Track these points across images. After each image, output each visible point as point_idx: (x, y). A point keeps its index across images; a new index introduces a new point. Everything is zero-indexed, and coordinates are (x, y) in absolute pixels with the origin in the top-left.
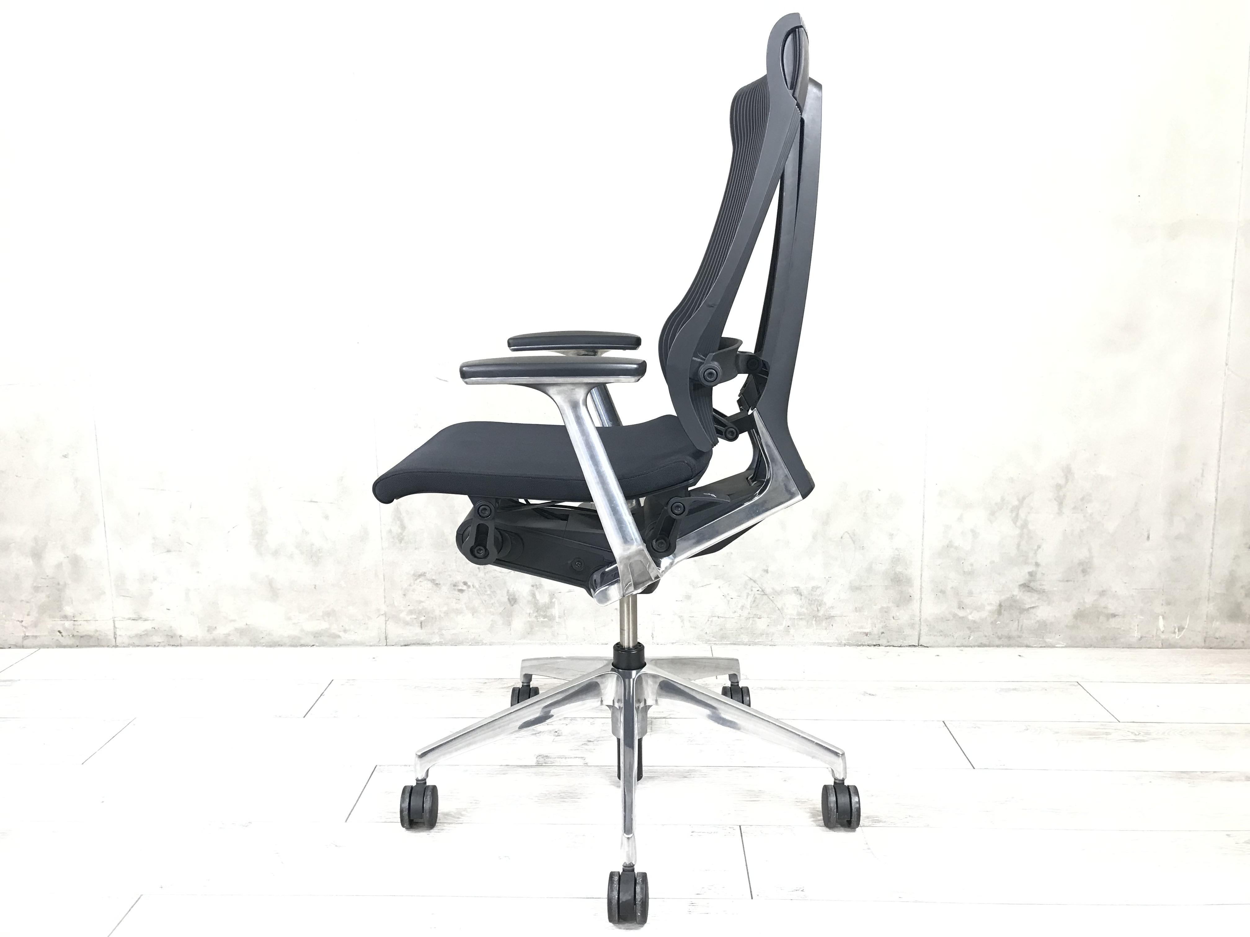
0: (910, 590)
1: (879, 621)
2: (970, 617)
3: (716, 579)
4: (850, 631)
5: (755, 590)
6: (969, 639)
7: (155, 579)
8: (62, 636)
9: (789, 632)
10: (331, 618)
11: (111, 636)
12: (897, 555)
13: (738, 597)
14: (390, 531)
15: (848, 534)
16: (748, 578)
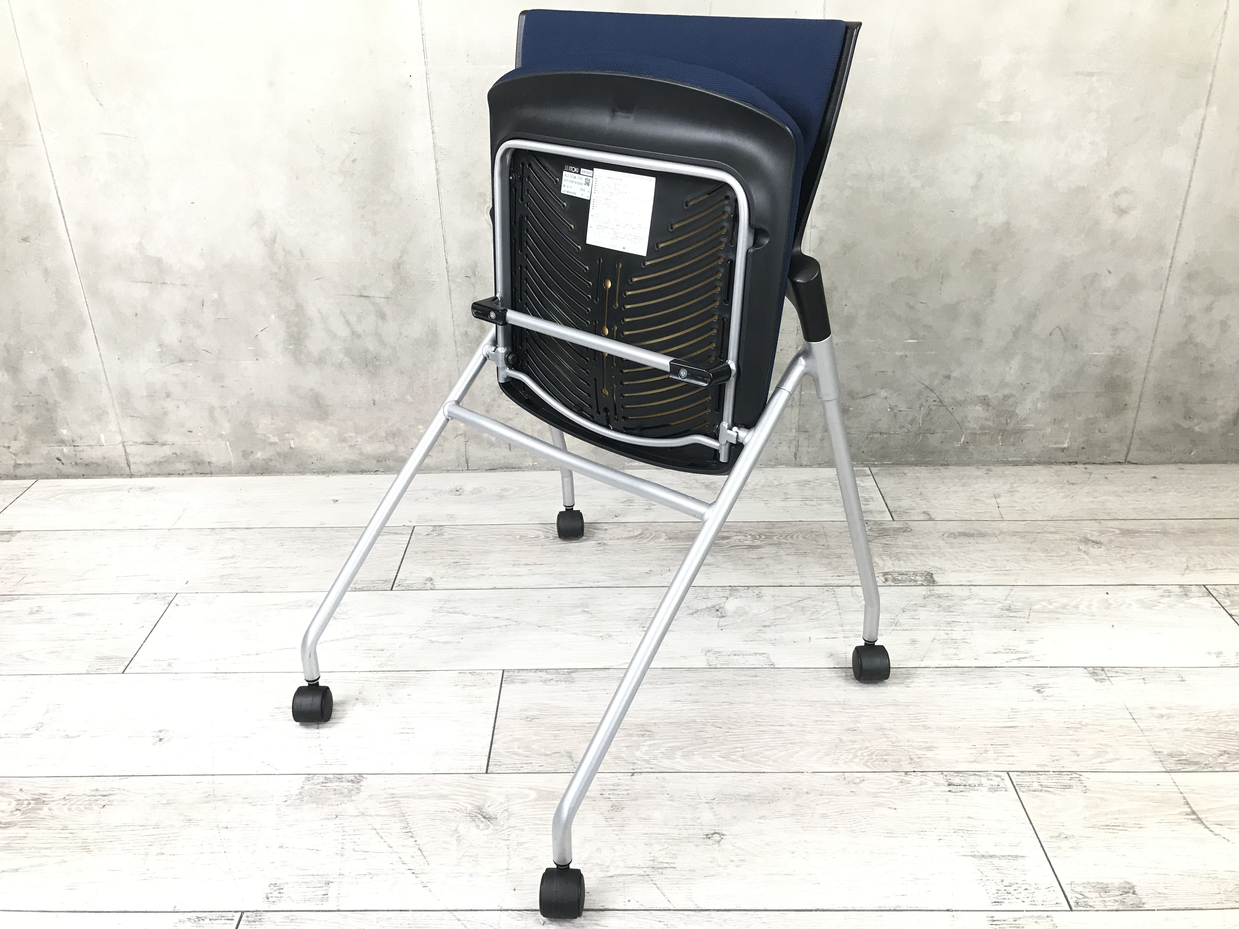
0: (1127, 398)
1: (1081, 434)
2: (1197, 429)
3: (882, 388)
4: (1044, 447)
5: (931, 400)
6: (1190, 453)
7: (168, 395)
8: (63, 464)
9: (968, 449)
10: (397, 439)
11: (124, 465)
12: (1119, 355)
13: (909, 410)
14: (466, 333)
15: (1060, 329)
16: (923, 386)
